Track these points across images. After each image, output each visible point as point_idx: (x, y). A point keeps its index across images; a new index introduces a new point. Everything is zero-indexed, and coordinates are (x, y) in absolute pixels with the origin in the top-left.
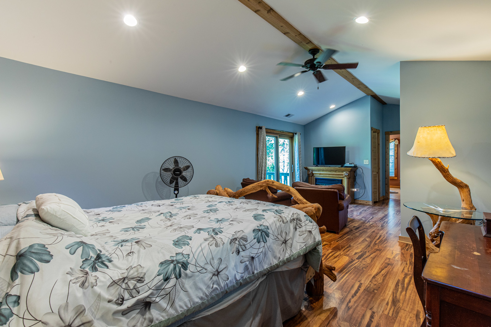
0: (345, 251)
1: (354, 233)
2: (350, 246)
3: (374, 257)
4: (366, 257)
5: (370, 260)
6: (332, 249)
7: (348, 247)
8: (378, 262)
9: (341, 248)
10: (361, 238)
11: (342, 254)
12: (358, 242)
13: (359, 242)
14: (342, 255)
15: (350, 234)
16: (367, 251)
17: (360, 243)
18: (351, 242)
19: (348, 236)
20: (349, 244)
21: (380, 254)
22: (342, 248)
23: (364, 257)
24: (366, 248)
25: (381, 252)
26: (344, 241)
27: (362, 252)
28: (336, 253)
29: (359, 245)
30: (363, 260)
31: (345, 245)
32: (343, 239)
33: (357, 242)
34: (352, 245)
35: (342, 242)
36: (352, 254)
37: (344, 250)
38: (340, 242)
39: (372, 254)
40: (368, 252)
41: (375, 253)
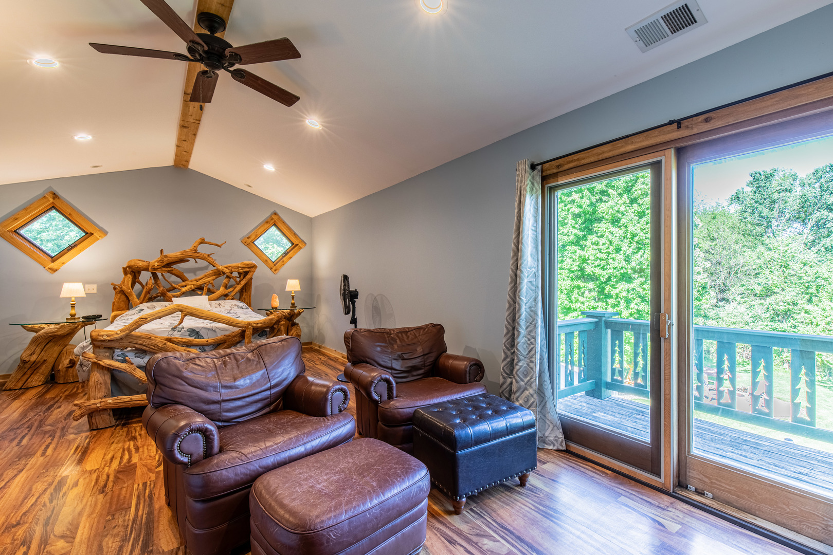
0: (105, 477)
1: (125, 540)
2: (103, 492)
3: (26, 501)
4: (46, 490)
5: (34, 490)
6: (135, 464)
7: (105, 486)
8: (14, 496)
9: (121, 477)
10: (85, 536)
11: (107, 468)
12: (89, 516)
13: (84, 518)
14: (103, 466)
15: (137, 526)
16: (48, 504)
17: (80, 514)
18: (111, 504)
19: (136, 516)
20: (110, 493)
21: (8, 517)
22: (117, 478)
23: (53, 487)
24: (53, 510)
25: (6, 524)
26: (131, 495)
27: (61, 494)
28: (120, 463)
29: (79, 509)
30: (53, 482)
31: (117, 488)
32: (138, 498)
33: (92, 513)
34: (101, 496)
35: (129, 489)
36: (85, 478)
37: (108, 477)
38: (136, 486)
39: (32, 505)
40: (44, 505)
41: (24, 511)
